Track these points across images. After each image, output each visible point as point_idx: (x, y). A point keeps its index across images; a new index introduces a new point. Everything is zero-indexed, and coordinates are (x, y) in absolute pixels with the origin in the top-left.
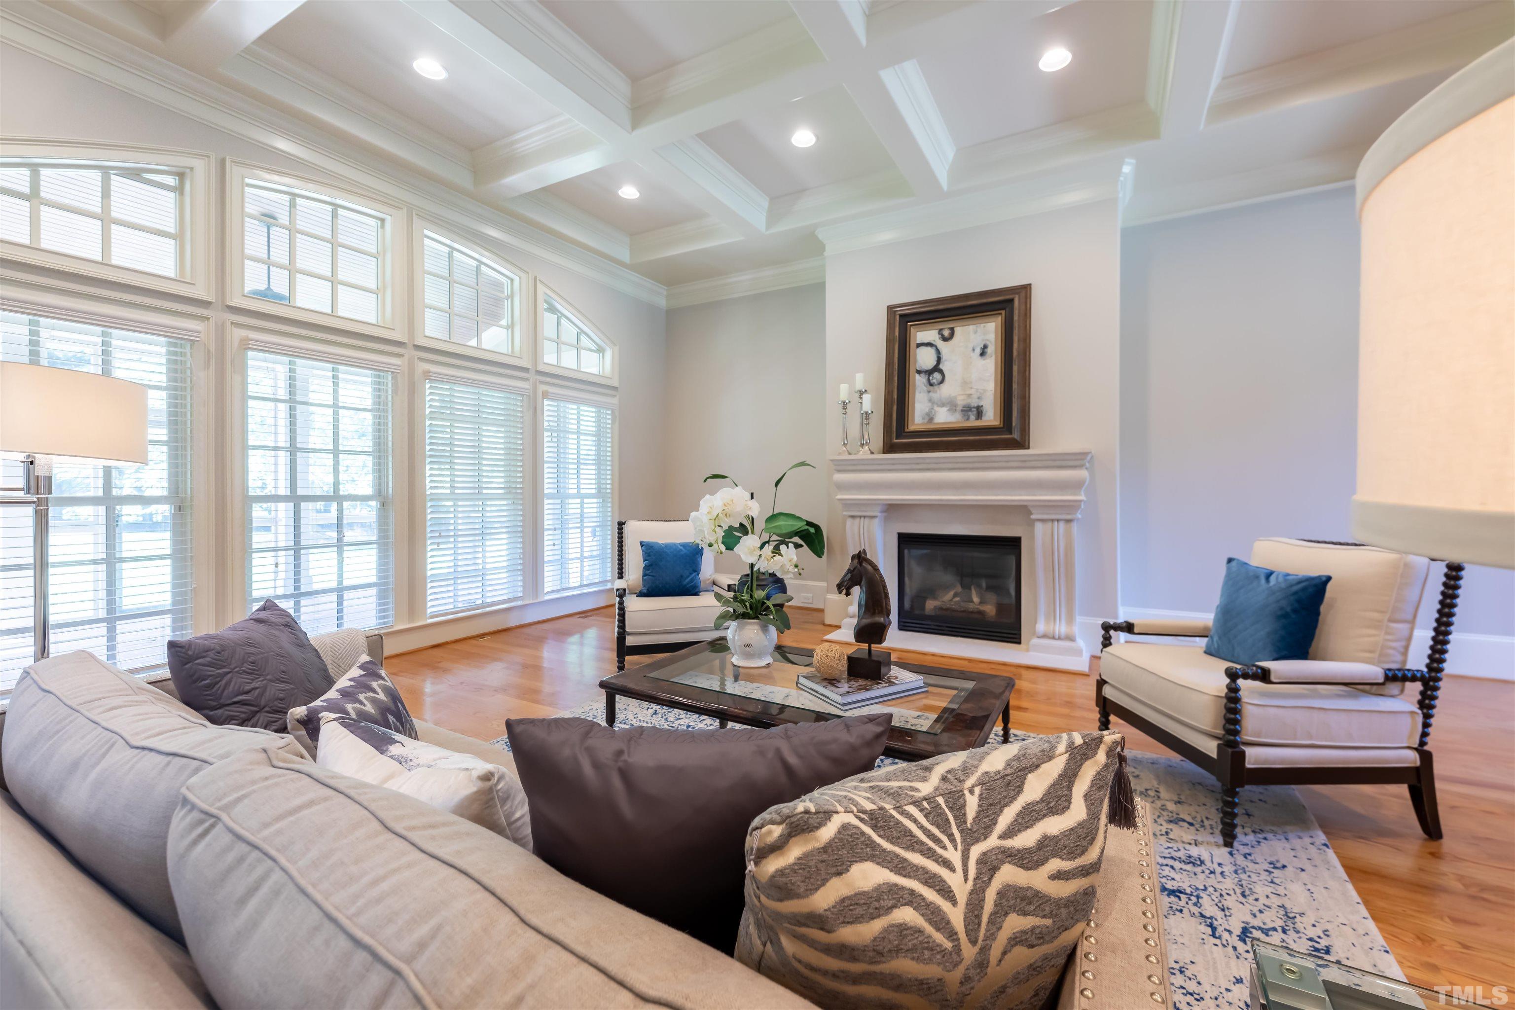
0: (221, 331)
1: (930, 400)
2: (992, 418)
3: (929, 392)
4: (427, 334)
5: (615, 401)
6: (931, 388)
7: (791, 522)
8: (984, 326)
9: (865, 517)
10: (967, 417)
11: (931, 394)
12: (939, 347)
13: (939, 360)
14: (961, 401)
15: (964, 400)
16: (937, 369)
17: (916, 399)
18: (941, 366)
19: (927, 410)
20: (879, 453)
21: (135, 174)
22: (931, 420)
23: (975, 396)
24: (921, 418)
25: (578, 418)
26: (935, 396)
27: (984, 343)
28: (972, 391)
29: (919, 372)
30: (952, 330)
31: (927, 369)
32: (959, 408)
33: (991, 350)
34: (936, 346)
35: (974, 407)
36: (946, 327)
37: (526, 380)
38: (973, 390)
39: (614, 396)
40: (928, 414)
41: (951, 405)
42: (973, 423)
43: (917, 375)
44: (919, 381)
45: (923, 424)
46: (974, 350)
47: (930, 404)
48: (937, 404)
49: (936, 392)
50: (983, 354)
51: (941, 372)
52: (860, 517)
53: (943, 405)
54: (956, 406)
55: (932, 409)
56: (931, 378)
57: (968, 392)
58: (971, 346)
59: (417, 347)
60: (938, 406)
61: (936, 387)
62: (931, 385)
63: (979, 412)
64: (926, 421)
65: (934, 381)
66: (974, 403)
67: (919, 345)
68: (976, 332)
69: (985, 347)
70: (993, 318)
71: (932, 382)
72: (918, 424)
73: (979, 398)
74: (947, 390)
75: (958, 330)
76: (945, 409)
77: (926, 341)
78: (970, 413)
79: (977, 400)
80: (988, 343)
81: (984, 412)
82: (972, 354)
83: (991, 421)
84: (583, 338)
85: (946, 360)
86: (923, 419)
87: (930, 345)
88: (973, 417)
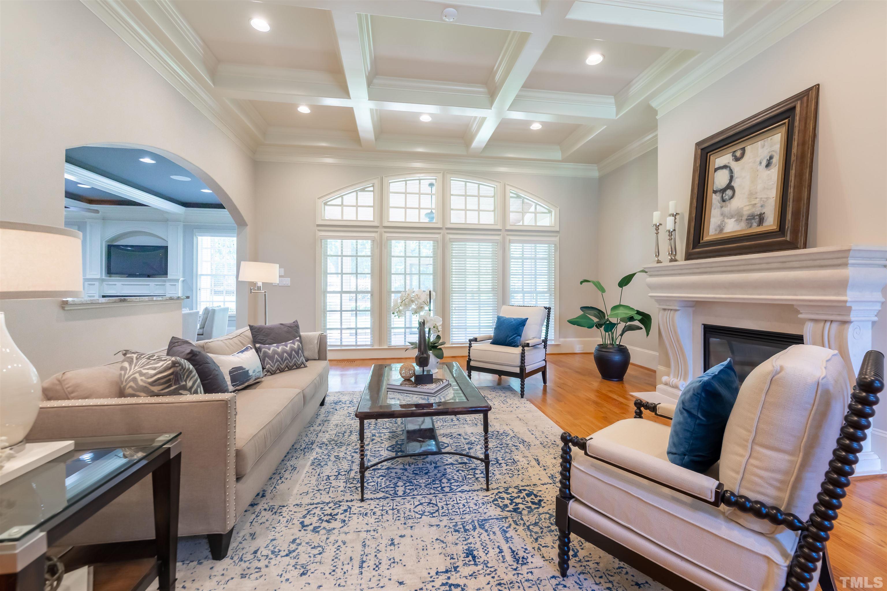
0: (381, 236)
1: (722, 214)
2: (772, 223)
3: (722, 207)
4: (452, 222)
5: (557, 239)
6: (724, 204)
7: (627, 311)
8: (771, 139)
9: (671, 310)
10: (750, 225)
11: (724, 209)
12: (732, 167)
13: (731, 178)
14: (747, 211)
15: (749, 210)
16: (729, 187)
17: (712, 215)
18: (733, 184)
19: (719, 223)
20: (682, 260)
21: (363, 190)
22: (721, 230)
23: (759, 205)
24: (714, 230)
25: (535, 251)
26: (726, 210)
27: (770, 154)
28: (757, 201)
29: (715, 192)
30: (743, 149)
31: (721, 188)
32: (745, 218)
33: (775, 160)
34: (730, 167)
35: (757, 215)
36: (738, 148)
37: (499, 235)
38: (758, 199)
39: (557, 236)
40: (719, 226)
41: (738, 215)
42: (756, 229)
43: (713, 195)
44: (715, 199)
45: (715, 235)
46: (761, 163)
47: (722, 217)
48: (727, 217)
49: (727, 206)
50: (768, 165)
51: (732, 188)
52: (669, 310)
53: (732, 217)
54: (742, 216)
55: (723, 221)
56: (724, 195)
57: (753, 202)
58: (758, 160)
59: (447, 229)
60: (728, 218)
61: (727, 202)
62: (724, 201)
63: (761, 219)
64: (717, 232)
65: (727, 197)
66: (758, 211)
67: (716, 170)
68: (763, 147)
69: (771, 158)
70: (778, 130)
71: (724, 198)
72: (712, 235)
73: (762, 206)
74: (736, 203)
75: (748, 149)
76: (733, 220)
77: (722, 165)
78: (753, 221)
79: (760, 208)
80: (774, 153)
81: (765, 219)
82: (759, 167)
83: (770, 226)
84: (538, 207)
85: (737, 178)
86: (716, 230)
87: (725, 167)
88: (755, 224)
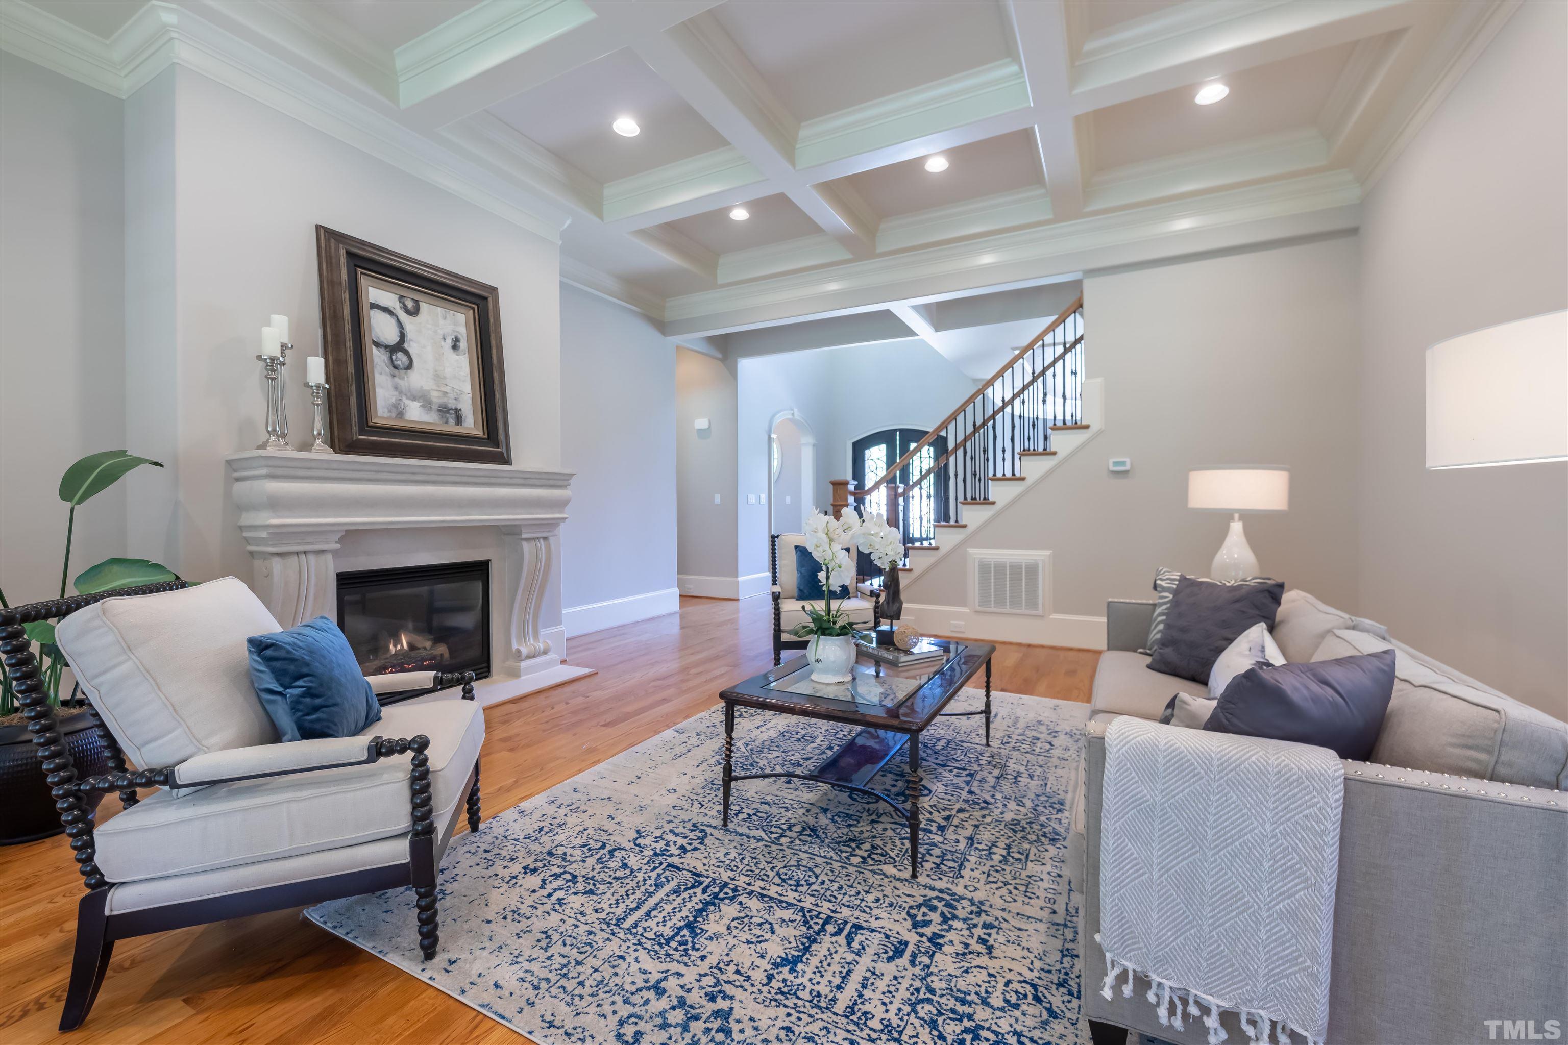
1: (396, 388)
2: (473, 425)
3: (394, 376)
6: (396, 371)
8: (454, 313)
10: (444, 419)
11: (396, 379)
12: (401, 319)
13: (402, 336)
14: (436, 397)
15: (439, 397)
16: (400, 347)
18: (406, 346)
19: (393, 400)
22: (400, 415)
23: (452, 396)
24: (386, 410)
26: (403, 383)
27: (455, 334)
28: (447, 389)
29: (377, 344)
30: (416, 303)
31: (387, 343)
32: (435, 407)
33: (463, 344)
34: (397, 317)
35: (451, 409)
36: (411, 297)
38: (448, 387)
40: (395, 406)
41: (423, 399)
42: (451, 427)
43: (374, 348)
44: (377, 358)
46: (444, 339)
47: (396, 393)
48: (406, 395)
49: (403, 379)
50: (455, 347)
51: (407, 353)
53: (414, 398)
54: (430, 403)
55: (400, 400)
56: (394, 358)
57: (443, 388)
58: (441, 332)
60: (408, 398)
61: (402, 372)
62: (396, 367)
63: (458, 416)
64: (394, 415)
65: (399, 363)
66: (452, 404)
67: (374, 307)
68: (443, 317)
69: (457, 340)
70: (462, 309)
71: (395, 363)
73: (455, 399)
74: (418, 379)
75: (423, 308)
76: (417, 404)
77: (382, 305)
78: (447, 415)
79: (453, 401)
80: (460, 336)
81: (463, 418)
82: (442, 344)
83: (471, 428)
85: (411, 340)
86: (390, 411)
87: (388, 310)
88: (451, 421)
